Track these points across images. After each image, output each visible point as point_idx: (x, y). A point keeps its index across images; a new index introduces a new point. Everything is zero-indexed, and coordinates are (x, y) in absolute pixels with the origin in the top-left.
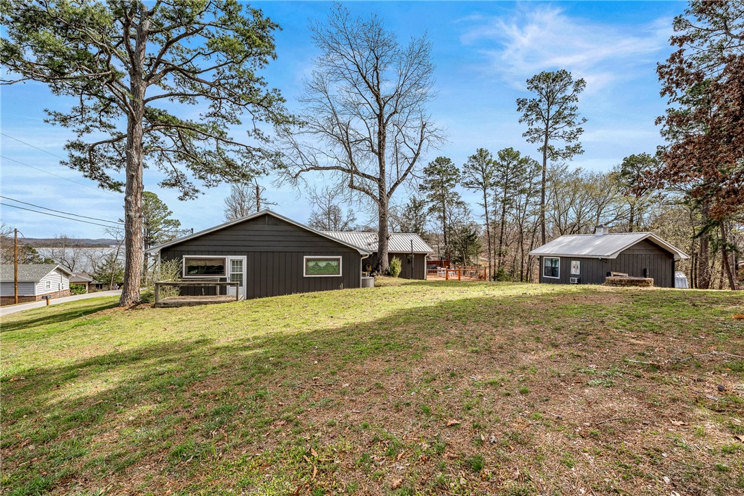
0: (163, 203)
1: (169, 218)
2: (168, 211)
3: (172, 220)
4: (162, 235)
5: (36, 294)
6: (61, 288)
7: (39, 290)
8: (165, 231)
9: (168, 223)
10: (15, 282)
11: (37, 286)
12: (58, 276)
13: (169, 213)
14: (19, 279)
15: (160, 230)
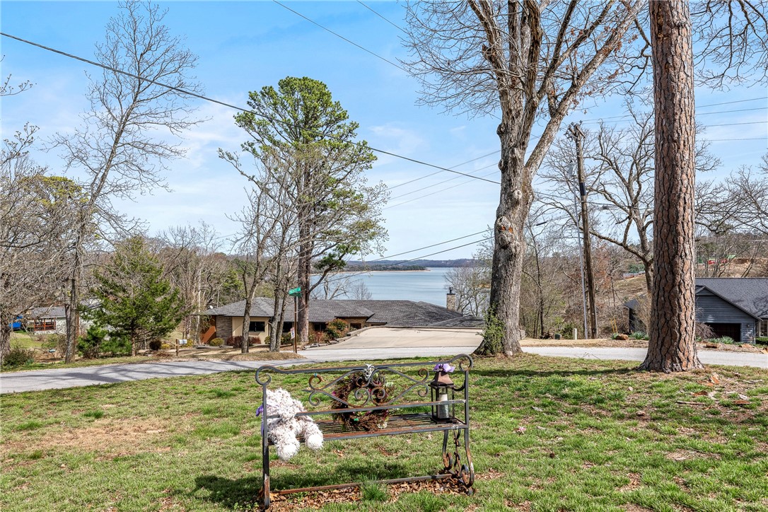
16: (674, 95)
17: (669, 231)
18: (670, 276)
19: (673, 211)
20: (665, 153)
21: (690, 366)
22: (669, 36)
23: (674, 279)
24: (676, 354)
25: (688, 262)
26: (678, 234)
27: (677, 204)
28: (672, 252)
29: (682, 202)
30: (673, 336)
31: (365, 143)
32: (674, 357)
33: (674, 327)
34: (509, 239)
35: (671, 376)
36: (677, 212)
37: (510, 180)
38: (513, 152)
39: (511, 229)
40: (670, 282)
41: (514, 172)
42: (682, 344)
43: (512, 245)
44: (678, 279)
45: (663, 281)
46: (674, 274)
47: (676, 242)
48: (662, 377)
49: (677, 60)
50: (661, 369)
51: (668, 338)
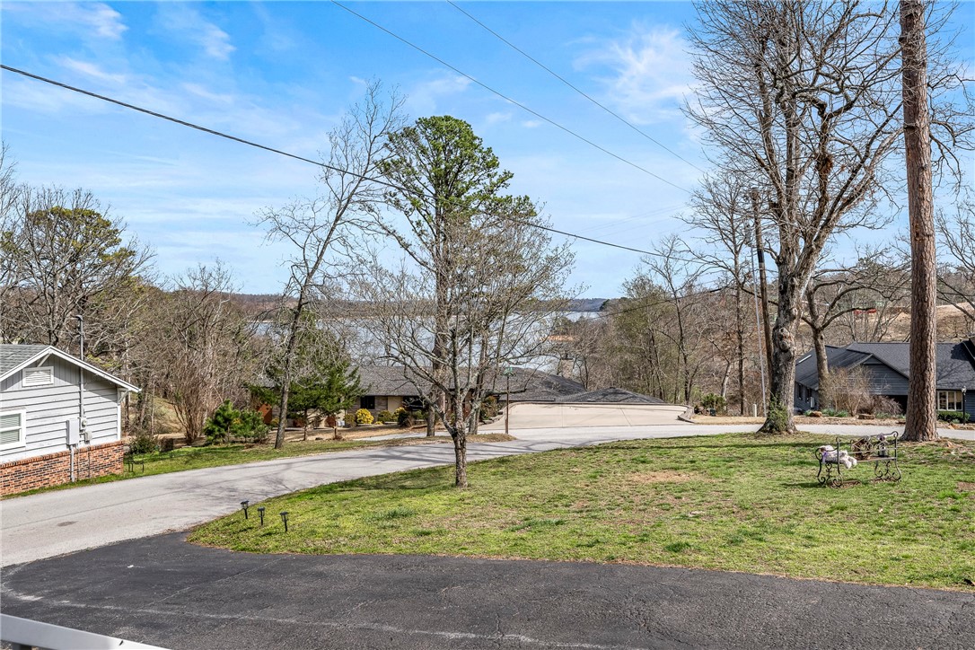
3: (509, 199)
9: (497, 207)
12: (68, 390)
13: (500, 179)
16: (925, 275)
17: (922, 355)
18: (921, 382)
19: (924, 343)
20: (919, 308)
21: (934, 438)
22: (923, 240)
23: (925, 384)
24: (926, 430)
25: (932, 374)
26: (927, 357)
27: (926, 339)
28: (923, 367)
29: (929, 338)
30: (923, 419)
31: (527, 198)
32: (924, 432)
33: (924, 413)
34: (789, 345)
35: (924, 444)
36: (927, 344)
37: (788, 301)
38: (792, 280)
39: (790, 337)
40: (922, 385)
41: (792, 295)
42: (929, 424)
43: (791, 350)
44: (927, 384)
45: (917, 385)
46: (924, 381)
47: (926, 362)
48: (919, 445)
49: (927, 254)
50: (916, 440)
51: (920, 421)
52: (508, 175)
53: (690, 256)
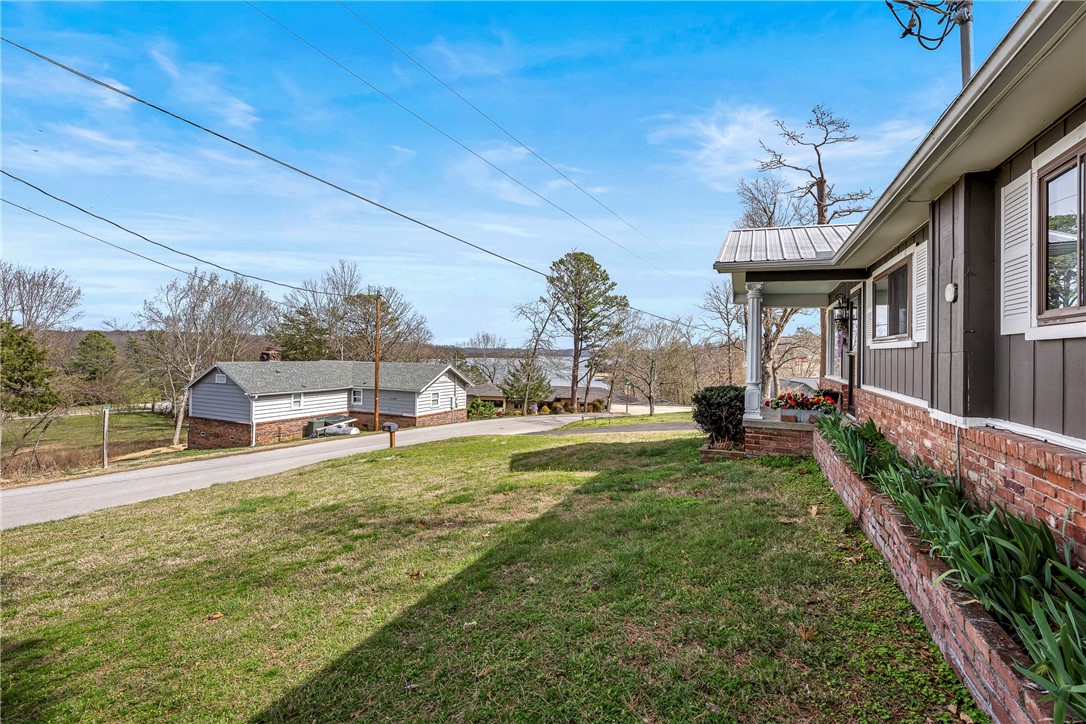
0: (602, 269)
1: (611, 294)
2: (610, 282)
3: (616, 297)
4: (599, 323)
5: (418, 415)
6: (454, 405)
7: (423, 406)
8: (604, 317)
9: (610, 302)
10: (376, 390)
11: (419, 401)
12: (451, 384)
13: (610, 287)
14: (381, 386)
15: (596, 315)
52: (614, 284)
53: (706, 328)
